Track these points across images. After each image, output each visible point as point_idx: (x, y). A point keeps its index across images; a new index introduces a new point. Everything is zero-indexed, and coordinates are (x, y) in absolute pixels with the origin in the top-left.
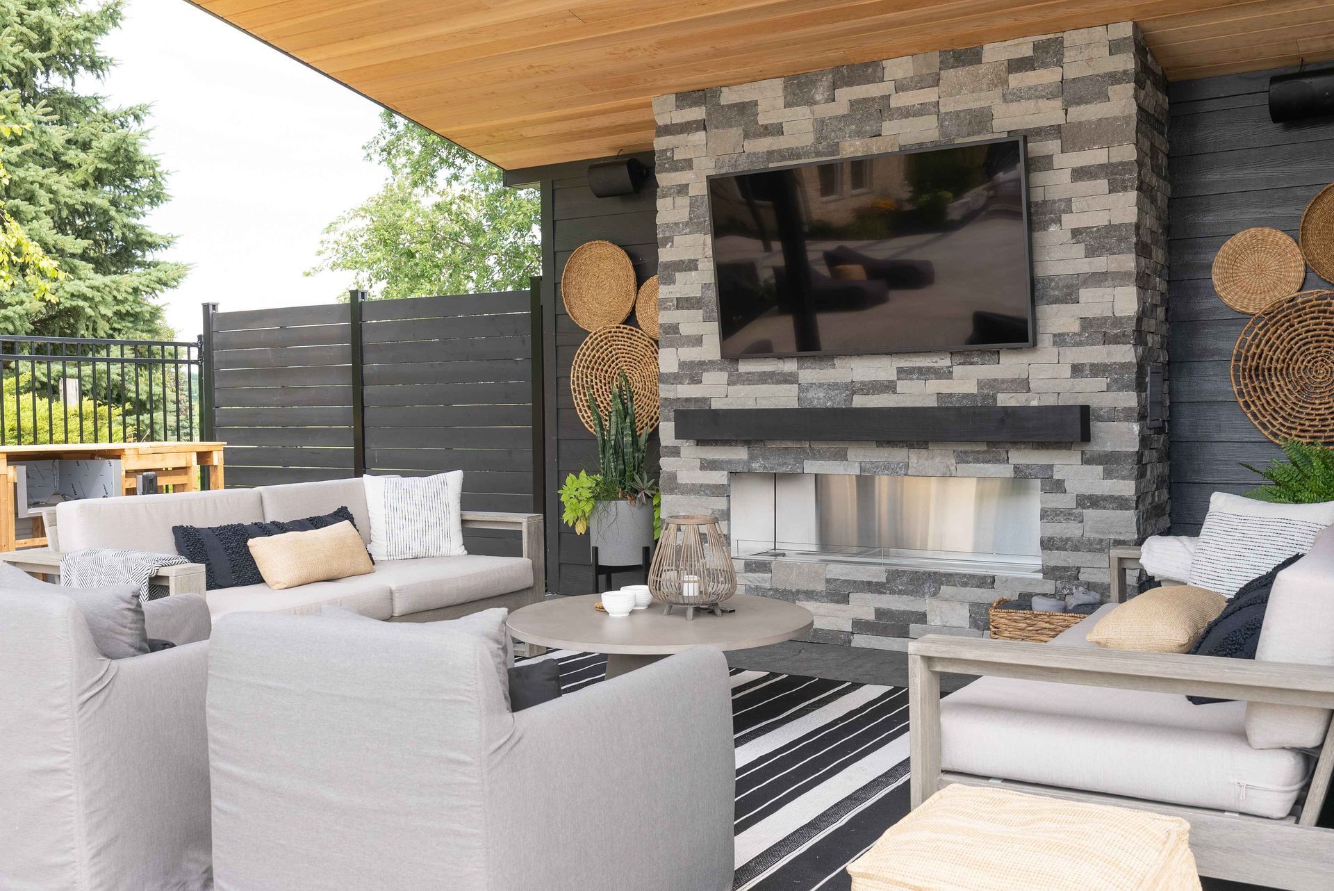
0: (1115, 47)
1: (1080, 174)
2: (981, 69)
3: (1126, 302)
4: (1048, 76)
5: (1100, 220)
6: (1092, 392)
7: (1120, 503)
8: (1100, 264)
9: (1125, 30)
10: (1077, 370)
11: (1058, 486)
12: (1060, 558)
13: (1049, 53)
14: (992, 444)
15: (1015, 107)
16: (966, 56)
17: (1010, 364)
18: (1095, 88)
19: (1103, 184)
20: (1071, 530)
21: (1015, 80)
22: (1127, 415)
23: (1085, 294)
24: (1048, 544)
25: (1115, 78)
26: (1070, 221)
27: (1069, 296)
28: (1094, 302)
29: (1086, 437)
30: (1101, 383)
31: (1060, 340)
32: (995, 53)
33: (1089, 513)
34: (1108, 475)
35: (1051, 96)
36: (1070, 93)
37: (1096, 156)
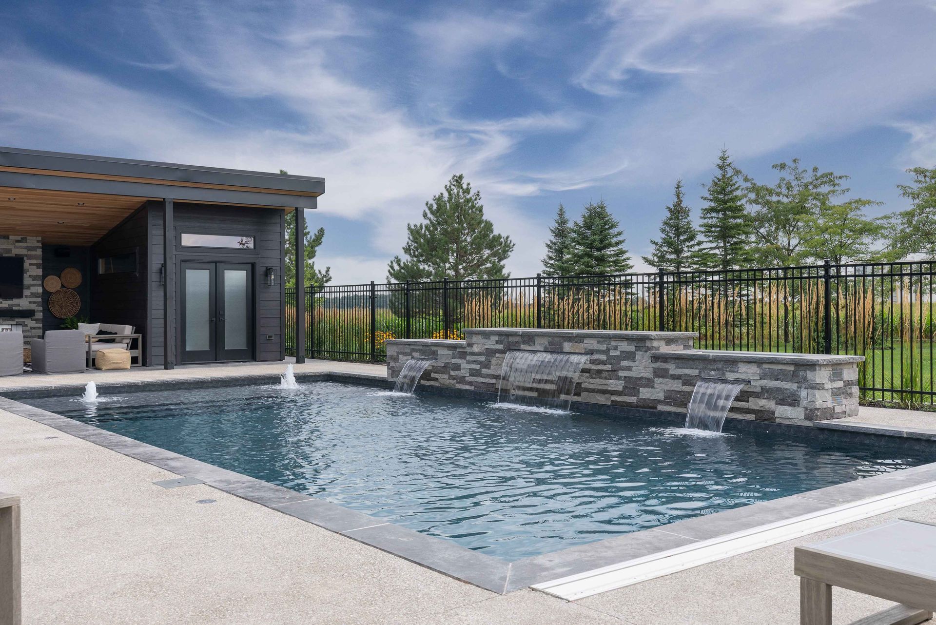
0: (38, 241)
1: (31, 264)
2: (10, 241)
3: (40, 290)
4: (25, 245)
5: (35, 274)
6: (33, 307)
7: (39, 328)
8: (35, 282)
9: (40, 239)
10: (30, 303)
11: (26, 325)
12: (27, 340)
13: (23, 240)
14: (11, 317)
15: (17, 250)
16: (6, 237)
17: (15, 301)
18: (34, 248)
19: (35, 267)
20: (29, 334)
21: (17, 244)
22: (41, 311)
23: (31, 288)
24: (24, 337)
25: (38, 247)
26: (29, 273)
27: (28, 288)
28: (34, 289)
29: (34, 316)
30: (35, 305)
31: (26, 296)
32: (12, 238)
33: (33, 330)
34: (36, 323)
35: (25, 248)
36: (29, 249)
37: (34, 262)
